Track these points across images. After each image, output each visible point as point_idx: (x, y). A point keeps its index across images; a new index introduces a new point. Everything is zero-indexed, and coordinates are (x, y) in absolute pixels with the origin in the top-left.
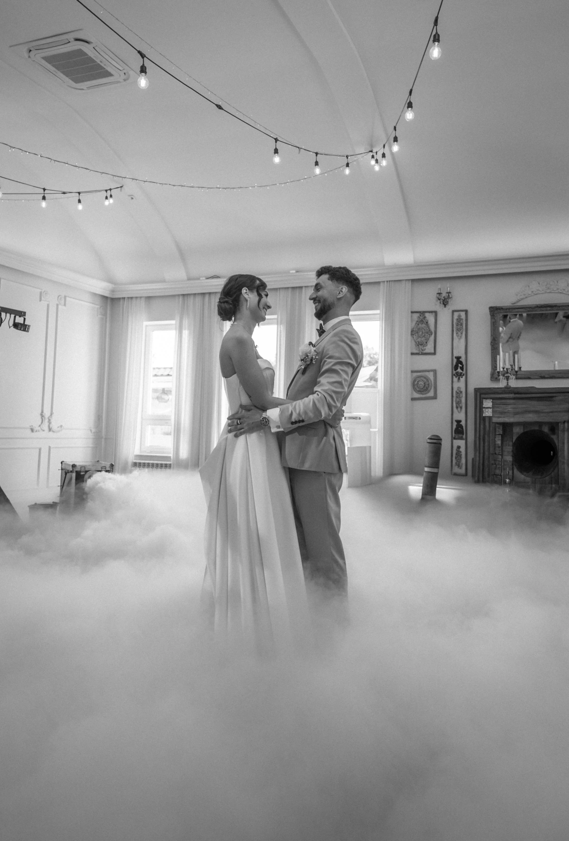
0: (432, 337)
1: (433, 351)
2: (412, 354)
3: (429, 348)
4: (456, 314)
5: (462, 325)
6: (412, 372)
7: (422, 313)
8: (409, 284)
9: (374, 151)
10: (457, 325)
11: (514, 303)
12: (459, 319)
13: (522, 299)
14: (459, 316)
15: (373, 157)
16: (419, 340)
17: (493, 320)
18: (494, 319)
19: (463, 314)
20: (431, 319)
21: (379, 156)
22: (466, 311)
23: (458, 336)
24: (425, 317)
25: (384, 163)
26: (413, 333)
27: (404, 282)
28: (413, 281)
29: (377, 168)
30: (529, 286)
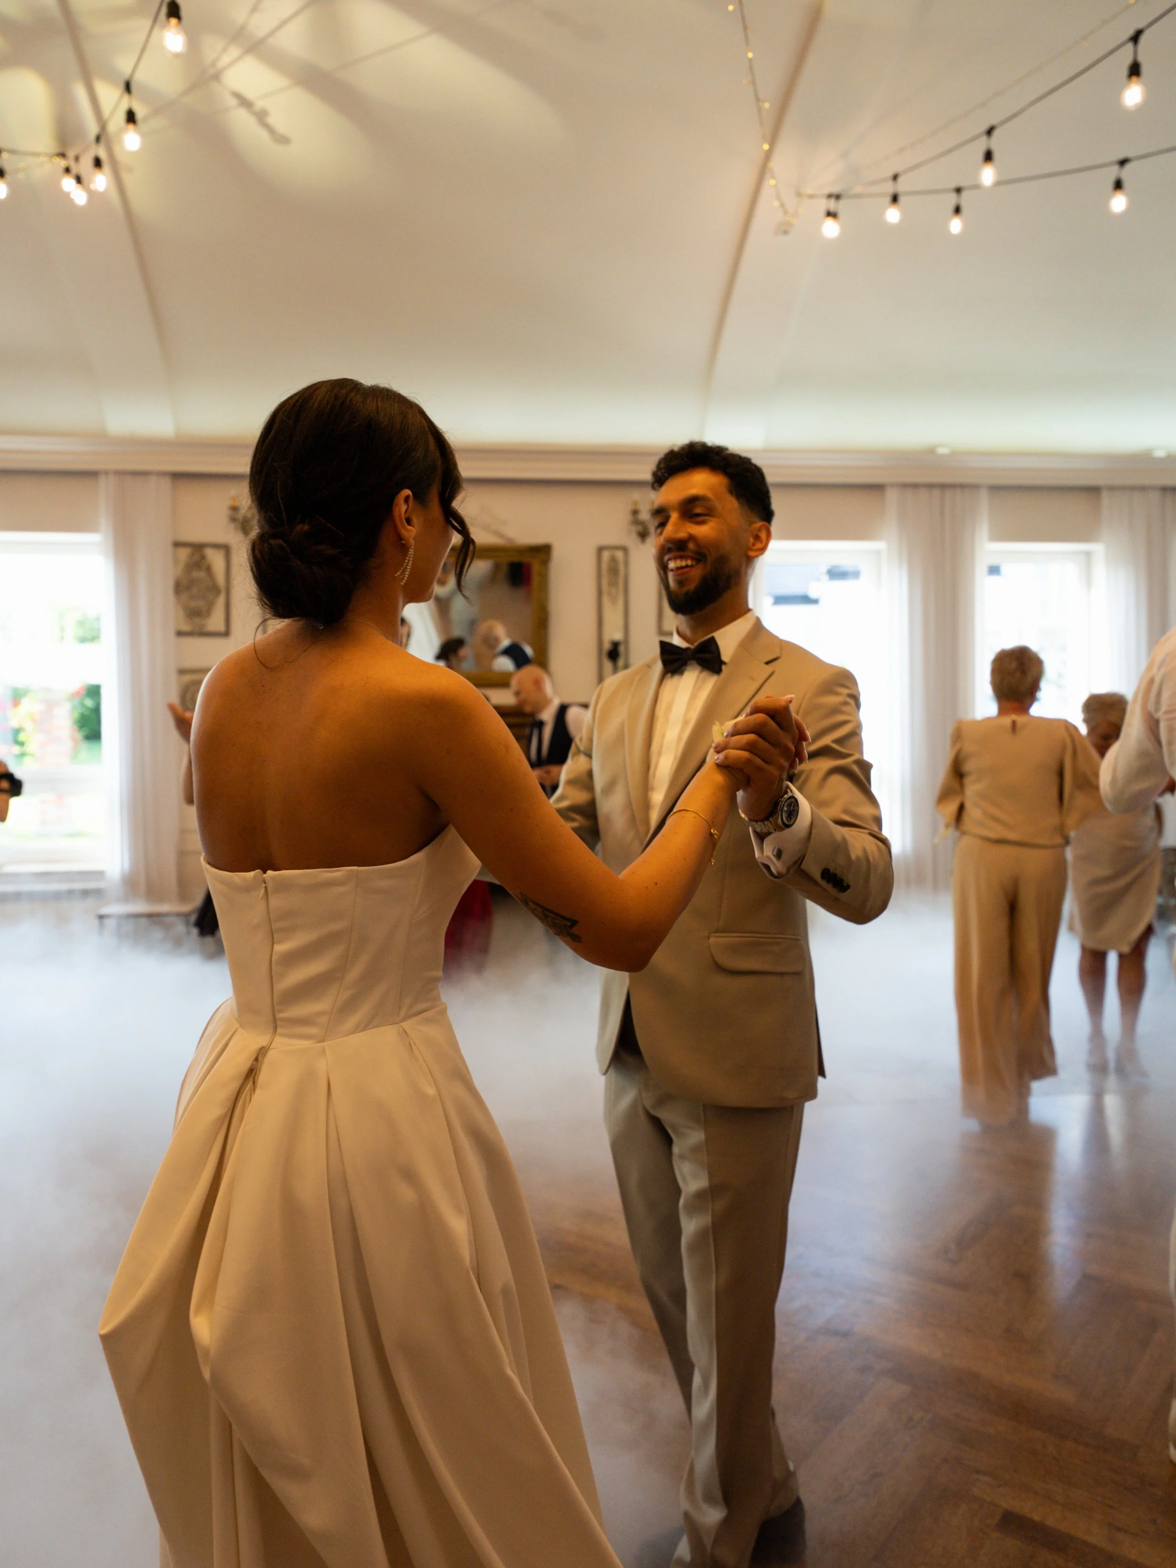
0: (221, 601)
1: (222, 628)
2: (180, 634)
3: (216, 622)
6: (182, 672)
7: (198, 548)
8: (166, 483)
9: (71, 154)
15: (67, 170)
16: (193, 604)
20: (216, 560)
21: (85, 166)
24: (203, 557)
25: (101, 181)
26: (179, 588)
27: (153, 479)
28: (177, 477)
29: (79, 197)
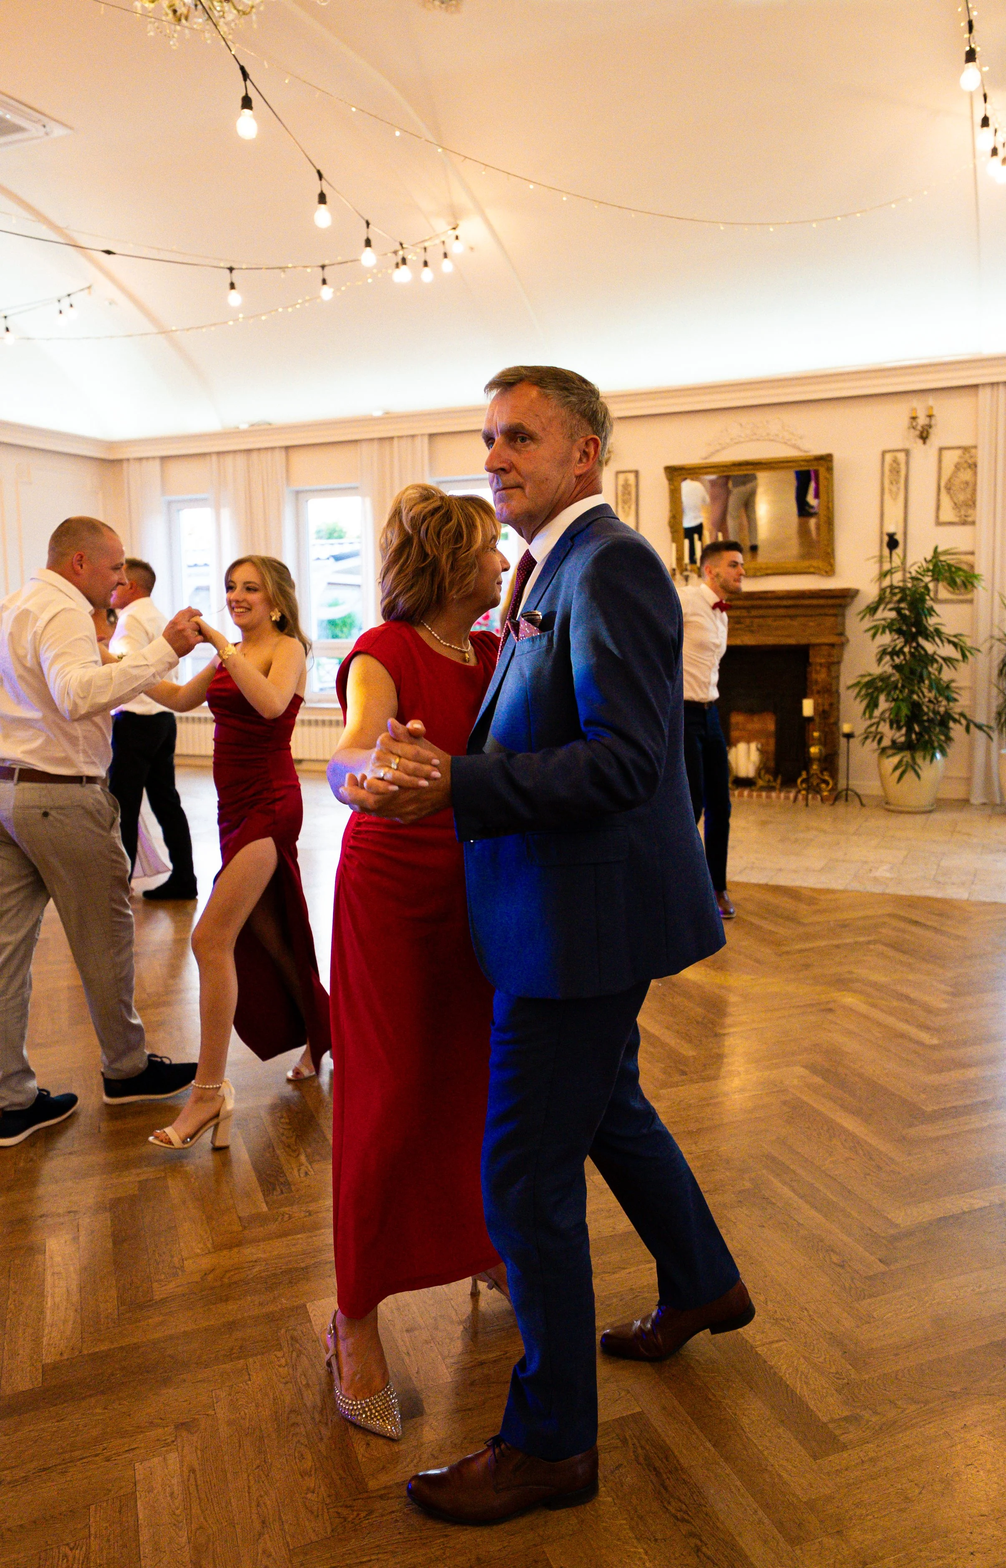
4: (621, 477)
5: (629, 494)
10: (623, 494)
11: (706, 458)
12: (626, 486)
13: (718, 451)
14: (626, 480)
17: (672, 487)
18: (673, 485)
19: (631, 477)
22: (637, 473)
23: (624, 512)
30: (727, 430)
